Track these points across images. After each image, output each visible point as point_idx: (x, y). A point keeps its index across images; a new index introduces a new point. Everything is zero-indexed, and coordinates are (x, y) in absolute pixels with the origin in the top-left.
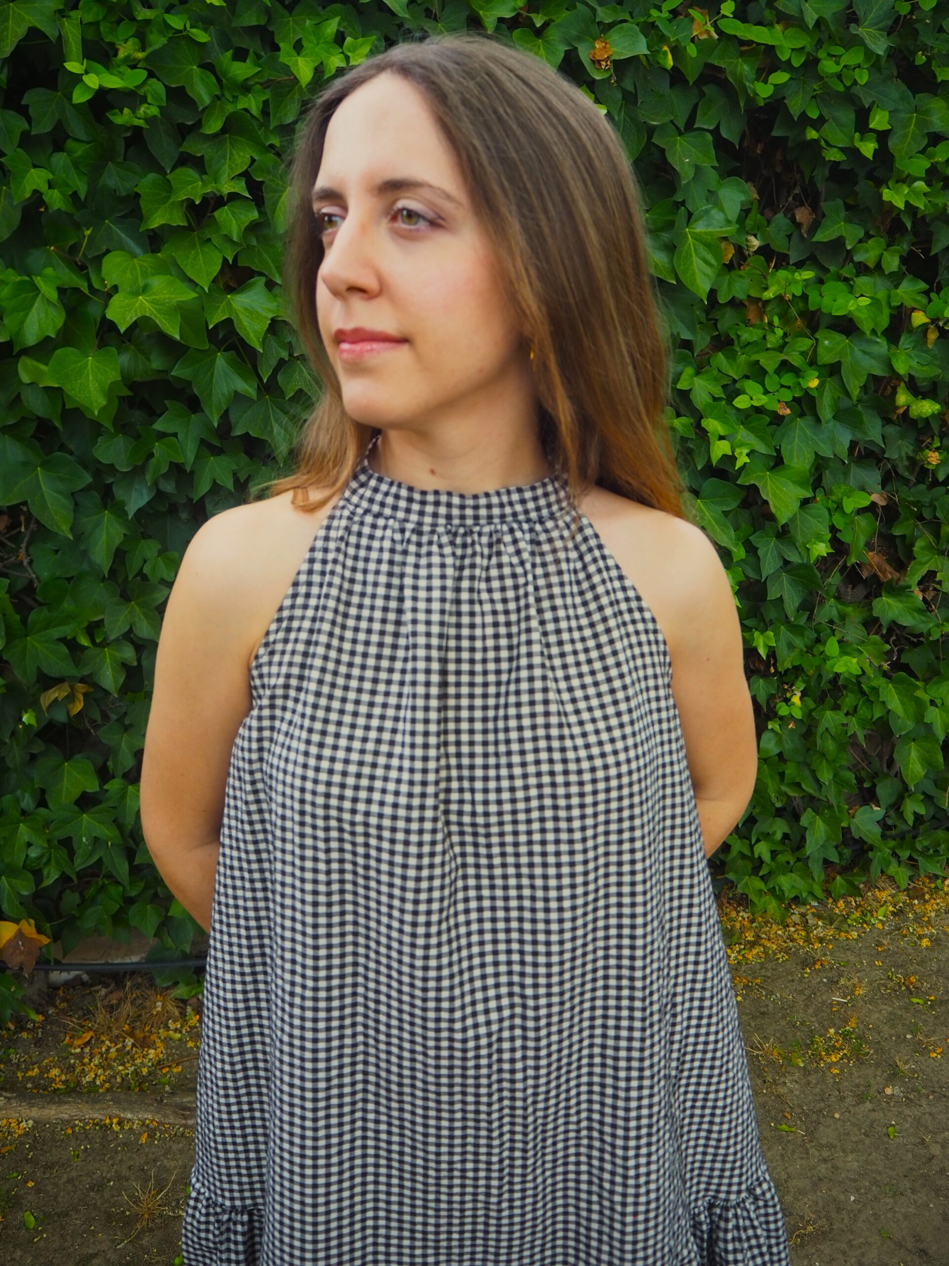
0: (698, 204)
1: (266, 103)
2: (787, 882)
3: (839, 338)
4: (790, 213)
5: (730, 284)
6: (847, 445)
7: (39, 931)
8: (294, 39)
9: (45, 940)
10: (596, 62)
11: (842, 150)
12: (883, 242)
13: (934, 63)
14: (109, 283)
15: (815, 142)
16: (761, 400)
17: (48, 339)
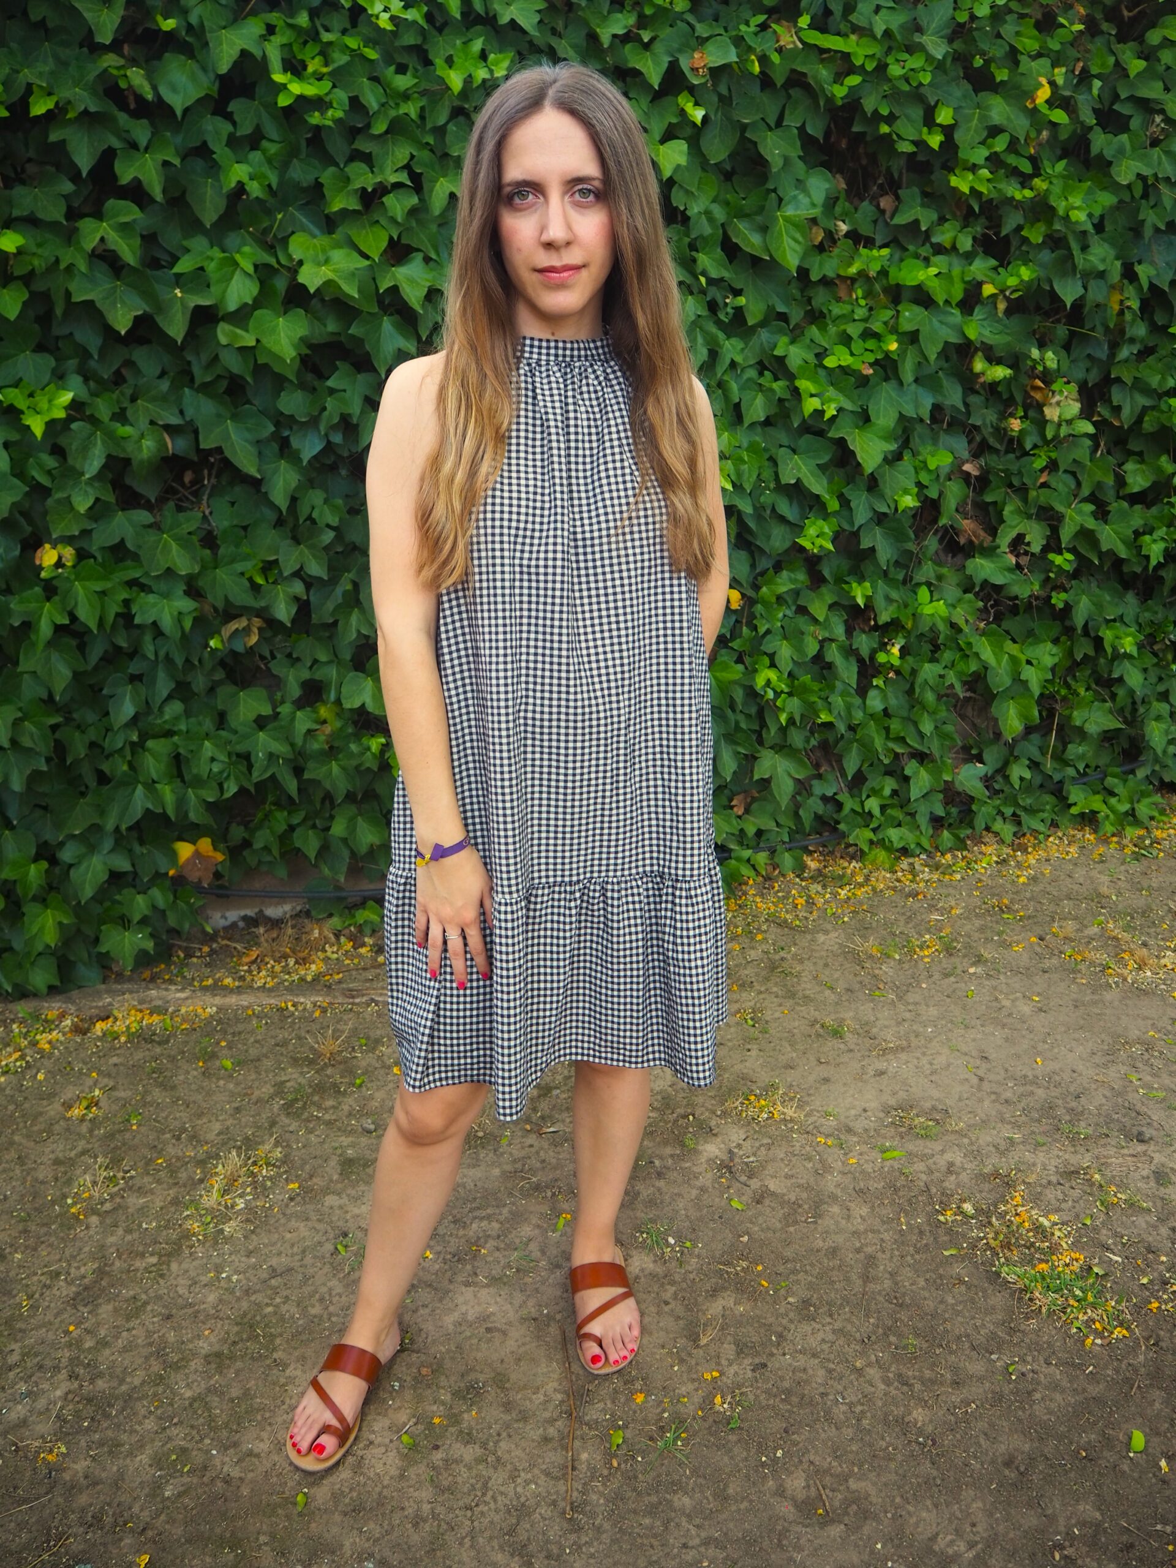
0: (789, 191)
1: (422, 109)
2: (894, 835)
3: (918, 310)
4: (875, 200)
5: (821, 264)
6: (929, 407)
7: (215, 849)
8: (444, 54)
9: (220, 857)
10: (694, 70)
11: (914, 143)
12: (958, 225)
13: (993, 65)
14: (296, 257)
15: (889, 135)
16: (846, 360)
17: (246, 304)
